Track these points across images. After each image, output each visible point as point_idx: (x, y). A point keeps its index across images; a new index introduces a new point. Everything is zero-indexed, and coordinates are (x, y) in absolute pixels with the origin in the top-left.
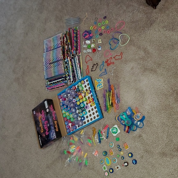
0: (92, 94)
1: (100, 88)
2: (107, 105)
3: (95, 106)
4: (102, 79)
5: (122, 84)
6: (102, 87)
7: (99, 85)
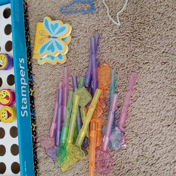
0: (12, 72)
1: (53, 58)
2: (64, 138)
3: (15, 124)
4: (68, 29)
5: (149, 78)
6: (60, 56)
7: (52, 48)
